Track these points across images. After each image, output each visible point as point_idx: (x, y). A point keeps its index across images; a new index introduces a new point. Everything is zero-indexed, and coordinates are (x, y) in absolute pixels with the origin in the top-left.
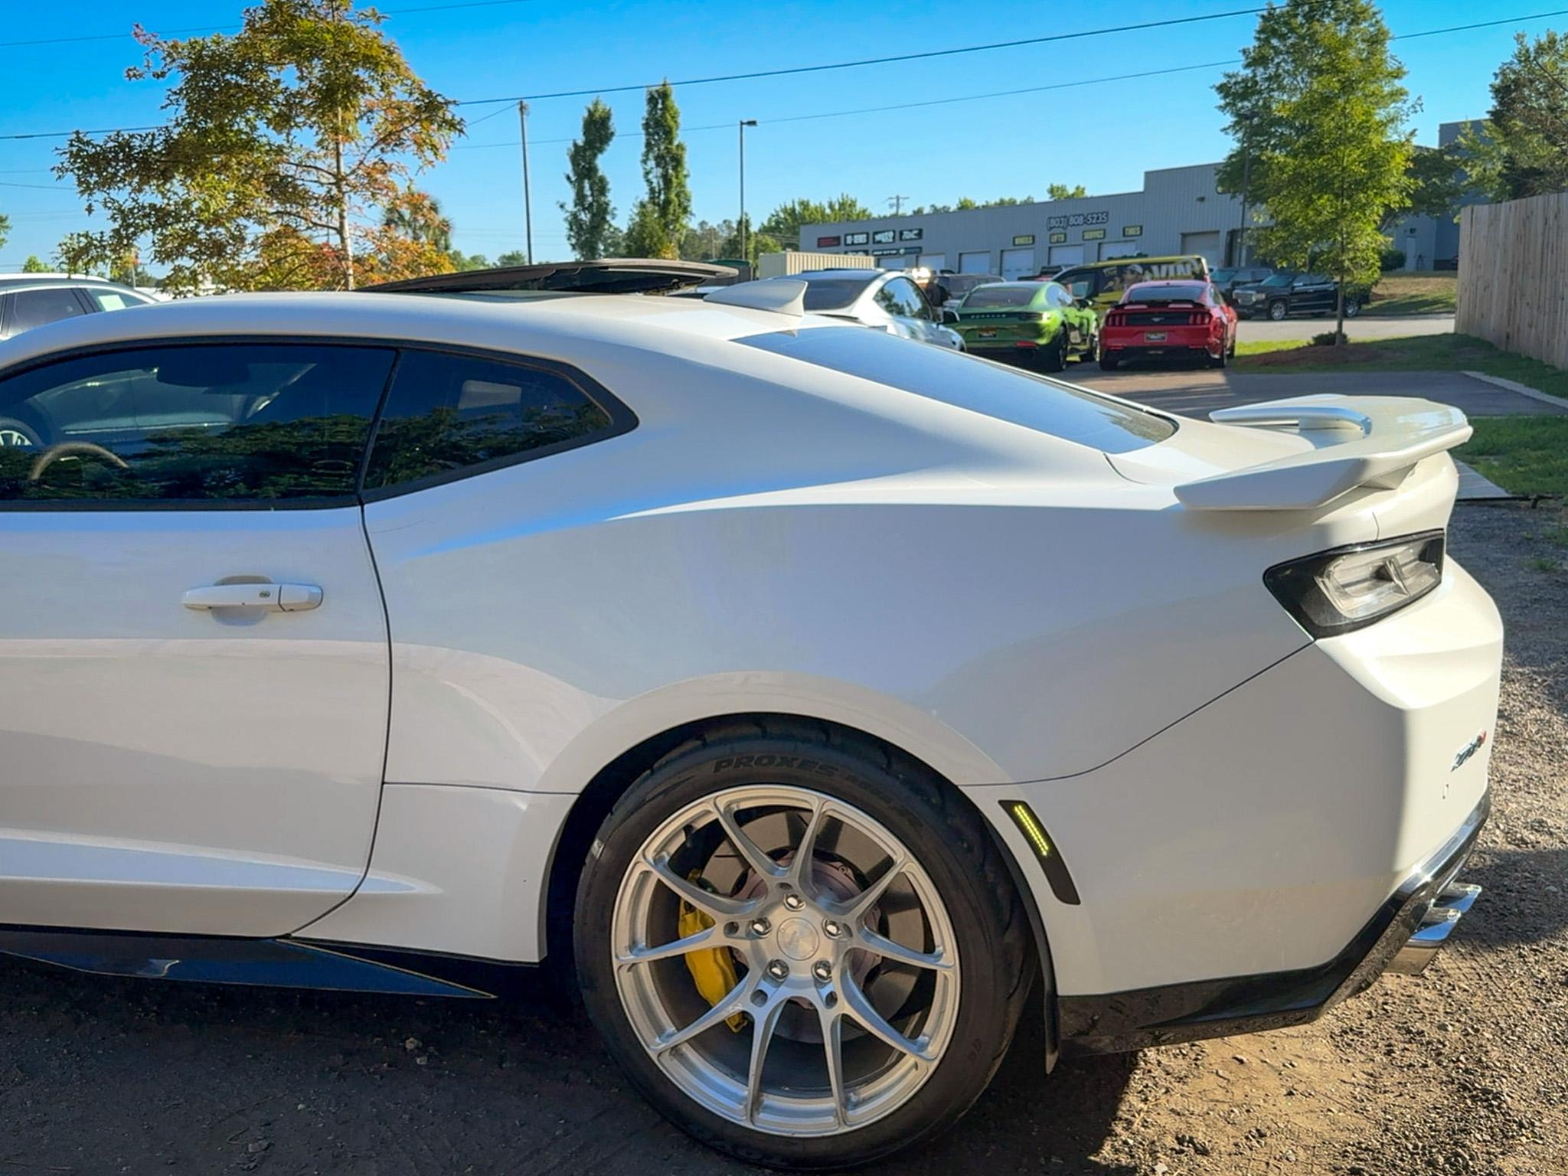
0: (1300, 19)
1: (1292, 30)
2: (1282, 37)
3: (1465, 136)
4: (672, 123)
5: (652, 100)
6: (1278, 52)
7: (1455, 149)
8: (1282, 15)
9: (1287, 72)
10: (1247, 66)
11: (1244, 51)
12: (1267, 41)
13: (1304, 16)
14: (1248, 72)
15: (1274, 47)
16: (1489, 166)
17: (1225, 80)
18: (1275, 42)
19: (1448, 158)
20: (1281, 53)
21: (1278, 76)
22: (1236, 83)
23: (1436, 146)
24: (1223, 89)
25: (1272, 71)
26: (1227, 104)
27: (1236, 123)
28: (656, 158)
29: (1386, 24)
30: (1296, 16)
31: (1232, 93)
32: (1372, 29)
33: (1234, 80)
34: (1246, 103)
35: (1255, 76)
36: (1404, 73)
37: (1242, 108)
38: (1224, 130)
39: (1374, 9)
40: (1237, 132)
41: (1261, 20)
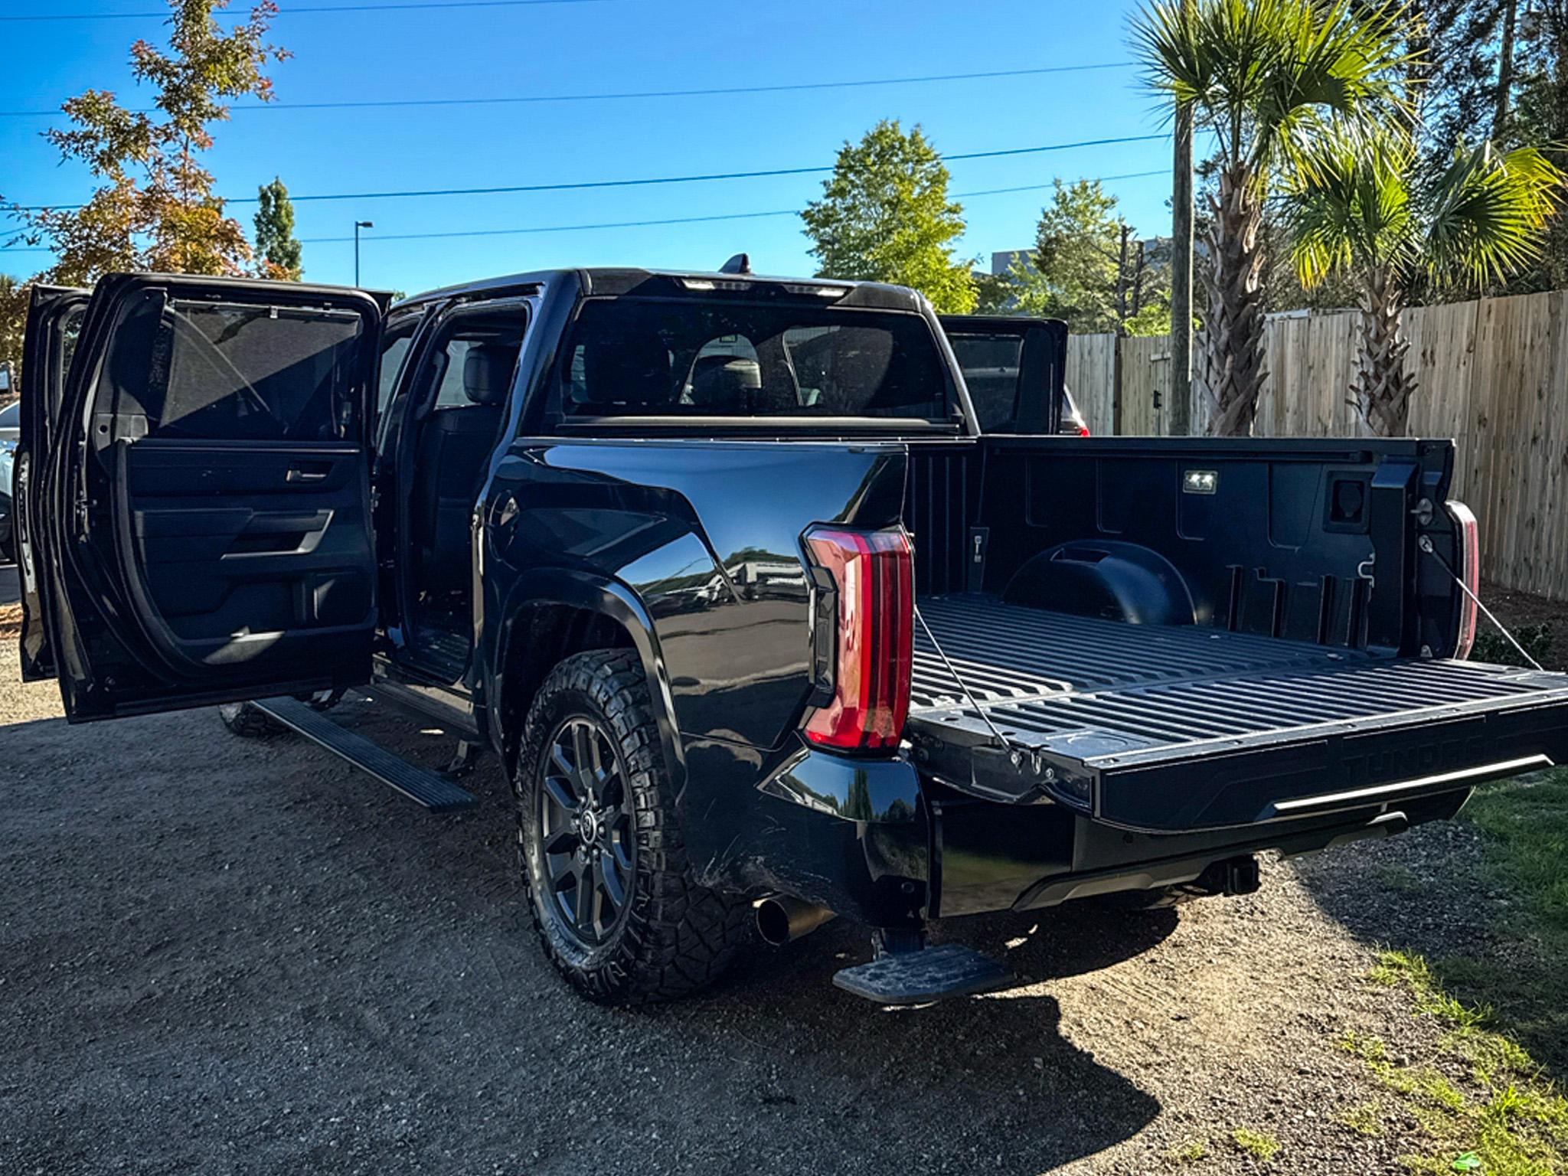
0: (872, 157)
1: (866, 167)
2: (858, 173)
3: (1014, 266)
4: (285, 221)
5: (264, 198)
6: (854, 186)
7: (1006, 277)
8: (857, 152)
9: (862, 204)
10: (827, 196)
11: (825, 183)
12: (844, 176)
13: (877, 155)
14: (829, 202)
15: (852, 182)
16: (1035, 293)
17: (809, 208)
18: (851, 176)
19: (1001, 285)
20: (857, 186)
21: (855, 207)
22: (819, 211)
23: (989, 272)
24: (806, 215)
25: (849, 201)
26: (812, 230)
27: (820, 247)
28: (269, 254)
29: (946, 165)
30: (869, 155)
31: (817, 219)
32: (934, 169)
33: (817, 208)
34: (827, 229)
35: (835, 205)
36: (962, 209)
37: (825, 233)
38: (809, 252)
39: (936, 152)
40: (820, 255)
41: (839, 156)
